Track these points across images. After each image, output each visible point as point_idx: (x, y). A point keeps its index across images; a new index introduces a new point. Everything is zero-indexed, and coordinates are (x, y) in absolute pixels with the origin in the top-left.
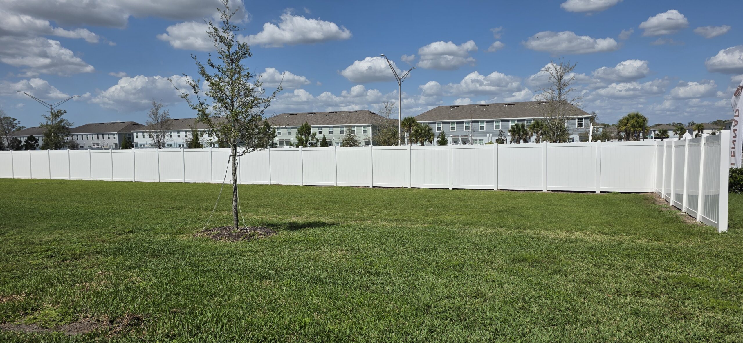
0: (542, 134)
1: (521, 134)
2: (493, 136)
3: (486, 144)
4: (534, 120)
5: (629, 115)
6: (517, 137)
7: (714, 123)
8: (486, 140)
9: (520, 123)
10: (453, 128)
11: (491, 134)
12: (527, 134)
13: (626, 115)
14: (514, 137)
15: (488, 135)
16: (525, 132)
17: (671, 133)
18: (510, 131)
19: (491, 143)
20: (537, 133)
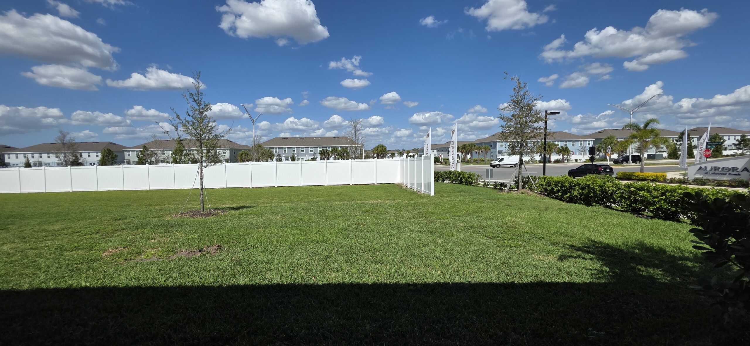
0: (337, 155)
1: (326, 155)
2: (309, 156)
3: (306, 161)
4: (332, 147)
5: (378, 145)
6: (324, 156)
7: (413, 150)
8: (305, 158)
9: (325, 149)
10: (285, 151)
11: (308, 155)
12: (329, 155)
13: (377, 145)
14: (322, 156)
15: (306, 155)
16: (328, 154)
17: (396, 155)
18: (320, 153)
19: (308, 160)
20: (334, 154)
